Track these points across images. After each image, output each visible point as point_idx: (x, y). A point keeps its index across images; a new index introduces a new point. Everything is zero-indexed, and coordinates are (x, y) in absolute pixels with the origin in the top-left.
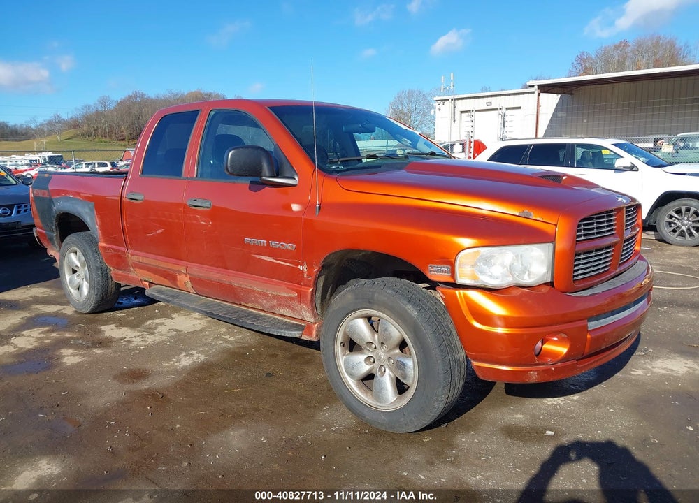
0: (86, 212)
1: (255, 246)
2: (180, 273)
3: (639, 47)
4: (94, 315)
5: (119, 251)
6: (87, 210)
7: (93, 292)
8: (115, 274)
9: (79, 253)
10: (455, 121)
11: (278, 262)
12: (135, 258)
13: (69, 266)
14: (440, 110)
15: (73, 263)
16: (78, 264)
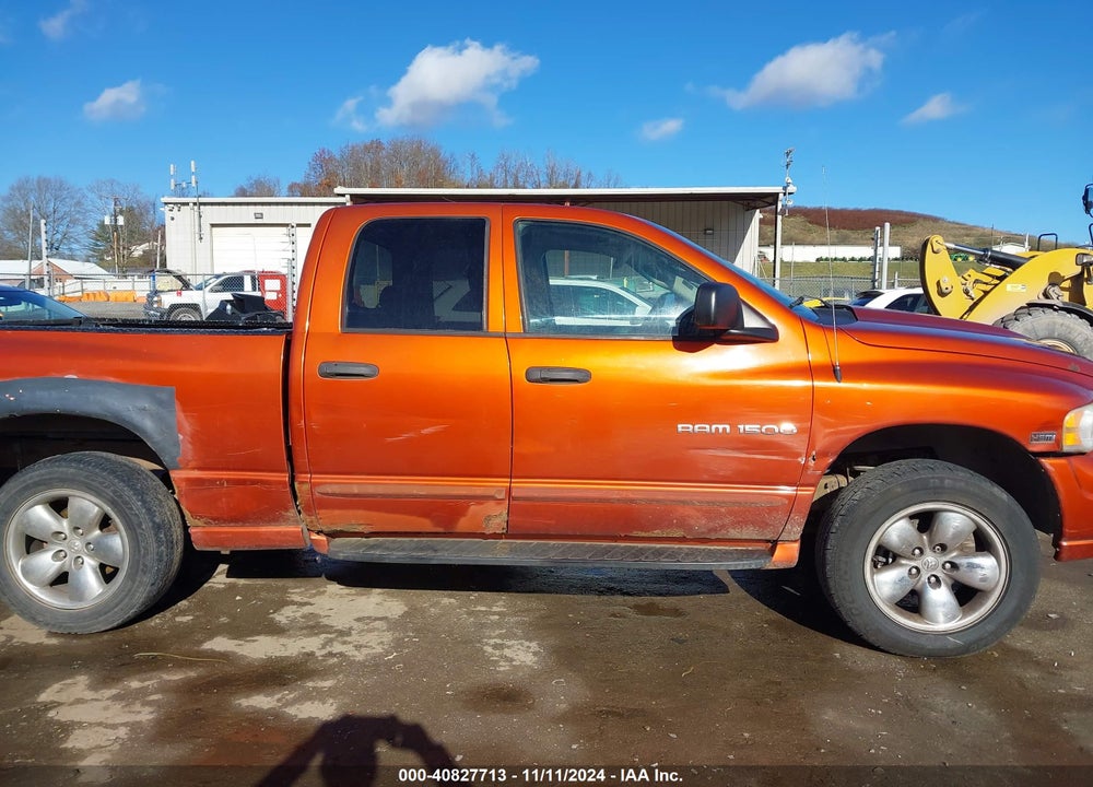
0: (143, 409)
3: (396, 151)
6: (146, 404)
10: (201, 238)
14: (173, 219)
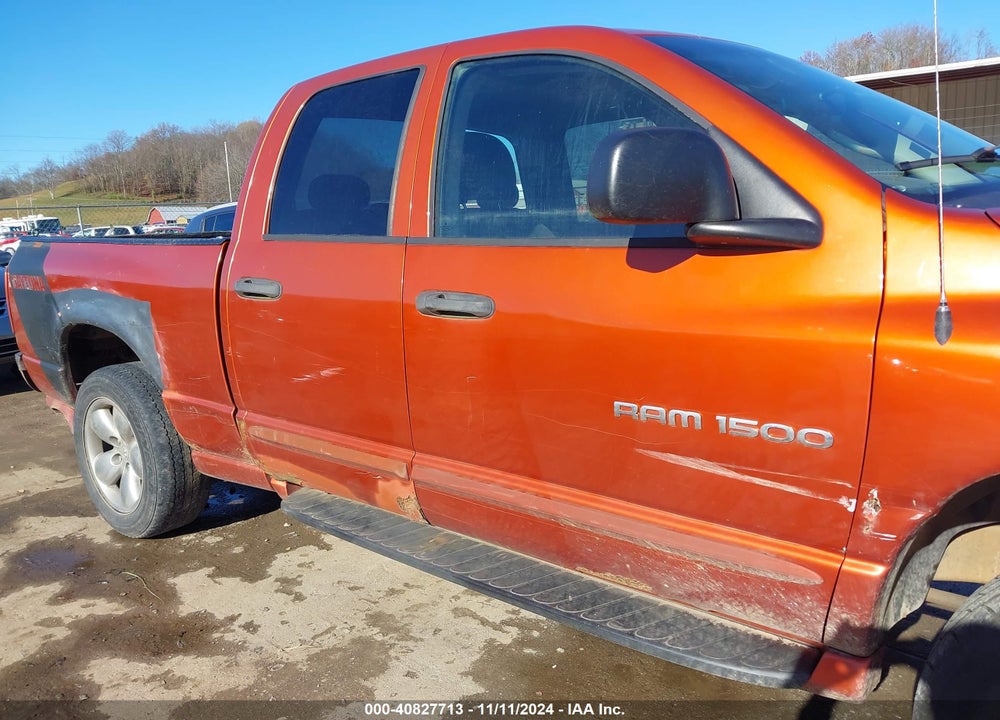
0: (133, 324)
1: (652, 424)
2: (388, 476)
4: (154, 543)
5: (214, 412)
6: (133, 319)
7: (153, 499)
8: (201, 458)
9: (117, 410)
11: (747, 478)
12: (258, 432)
13: (94, 435)
15: (104, 430)
16: (117, 434)
